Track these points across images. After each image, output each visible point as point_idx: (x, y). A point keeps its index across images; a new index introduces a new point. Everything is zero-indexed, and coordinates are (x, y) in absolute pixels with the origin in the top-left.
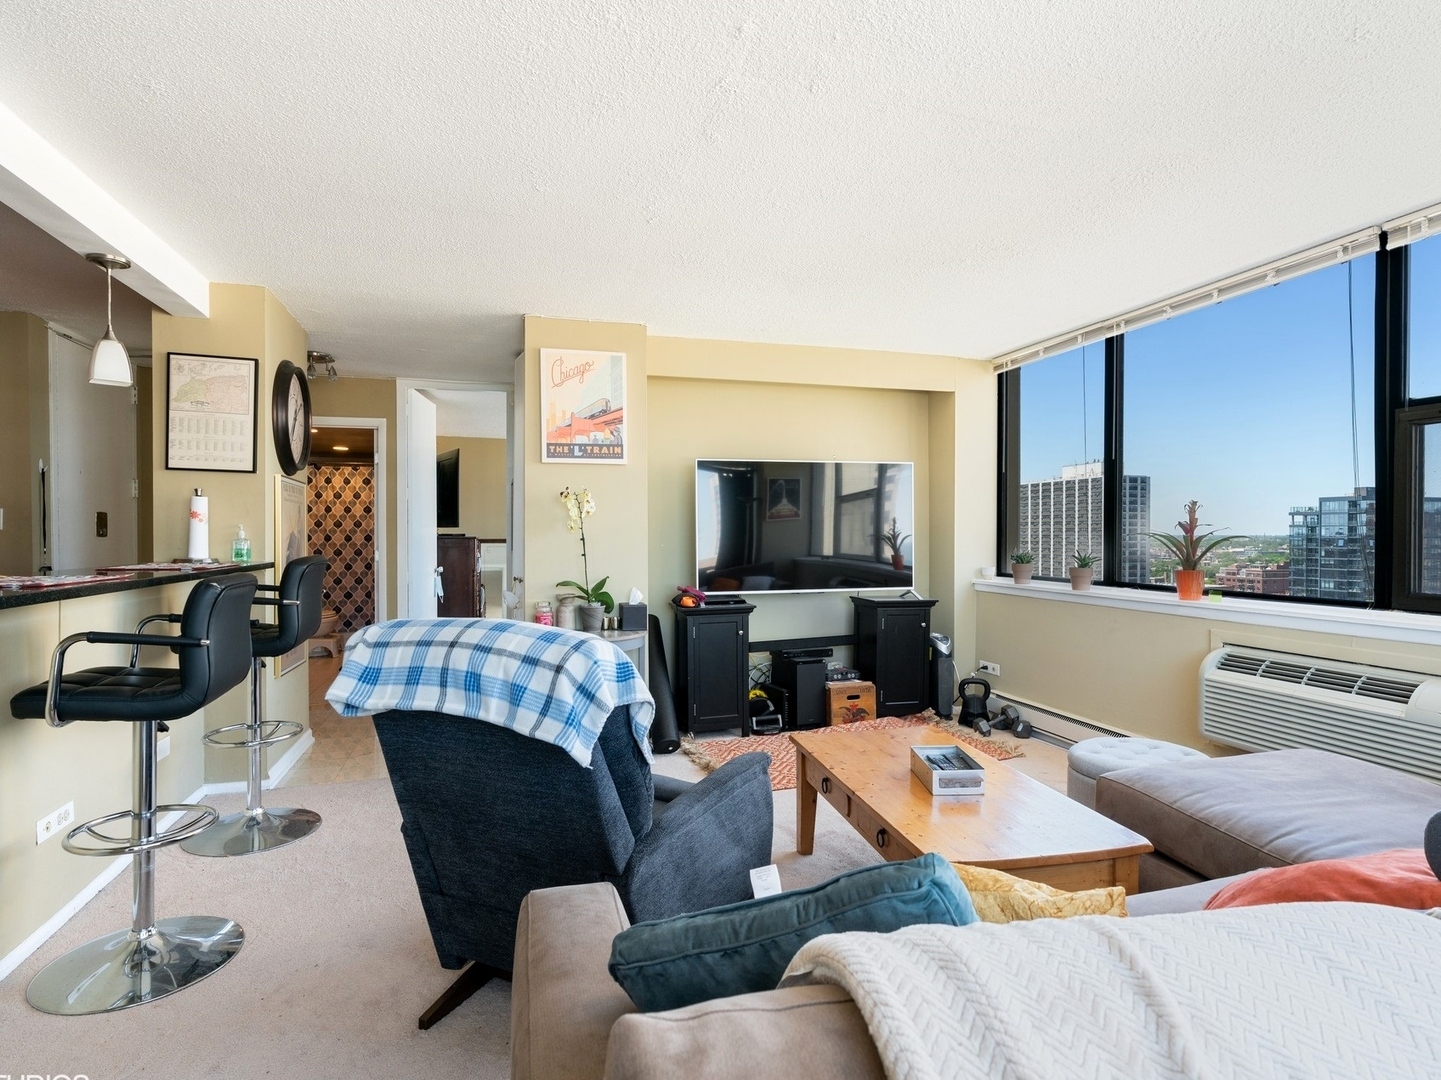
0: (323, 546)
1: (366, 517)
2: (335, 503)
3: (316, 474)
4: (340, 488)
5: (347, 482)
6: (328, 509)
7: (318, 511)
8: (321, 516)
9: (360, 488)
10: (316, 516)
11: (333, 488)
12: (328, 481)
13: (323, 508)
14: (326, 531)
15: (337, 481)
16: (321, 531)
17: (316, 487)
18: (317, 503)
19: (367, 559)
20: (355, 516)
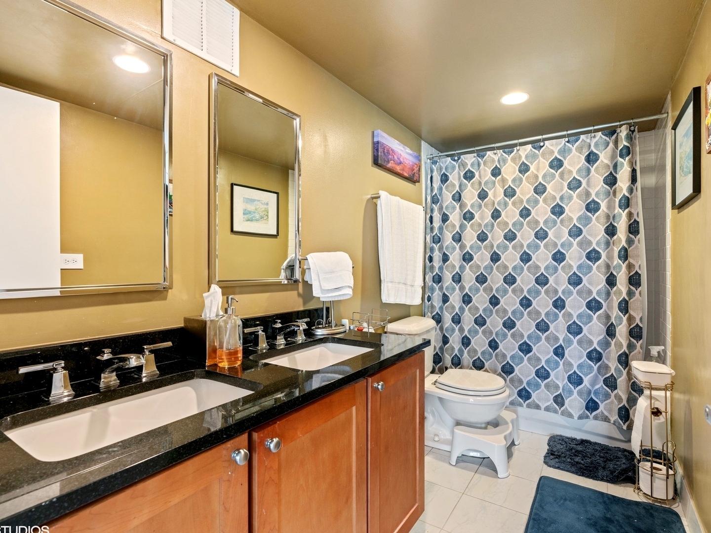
0: (489, 269)
1: (555, 223)
2: (506, 204)
3: (479, 165)
4: (514, 180)
5: (524, 169)
6: (496, 215)
7: (482, 218)
8: (486, 225)
9: (544, 176)
10: (480, 225)
11: (504, 181)
12: (496, 172)
13: (489, 214)
14: (492, 246)
15: (510, 171)
16: (485, 247)
17: (480, 183)
18: (480, 206)
19: (556, 291)
20: (537, 222)
